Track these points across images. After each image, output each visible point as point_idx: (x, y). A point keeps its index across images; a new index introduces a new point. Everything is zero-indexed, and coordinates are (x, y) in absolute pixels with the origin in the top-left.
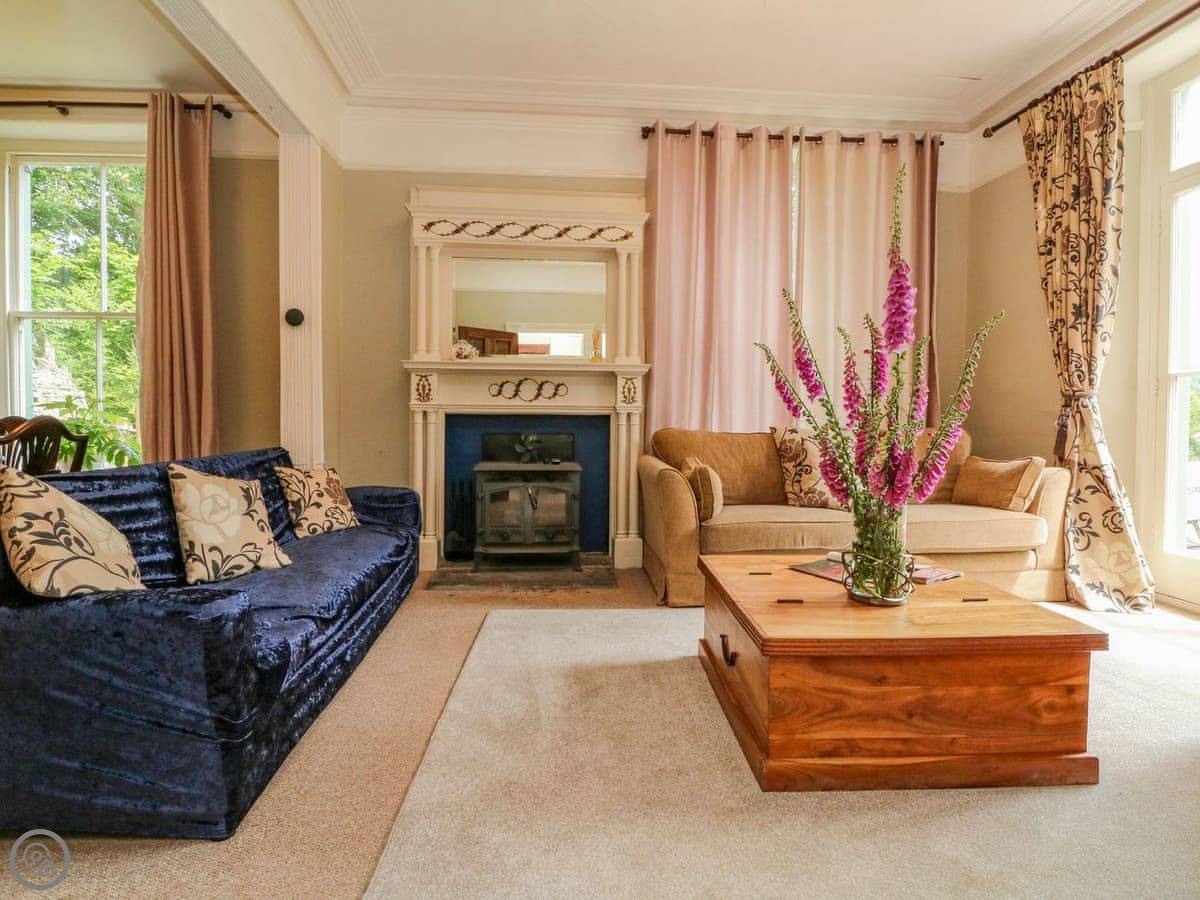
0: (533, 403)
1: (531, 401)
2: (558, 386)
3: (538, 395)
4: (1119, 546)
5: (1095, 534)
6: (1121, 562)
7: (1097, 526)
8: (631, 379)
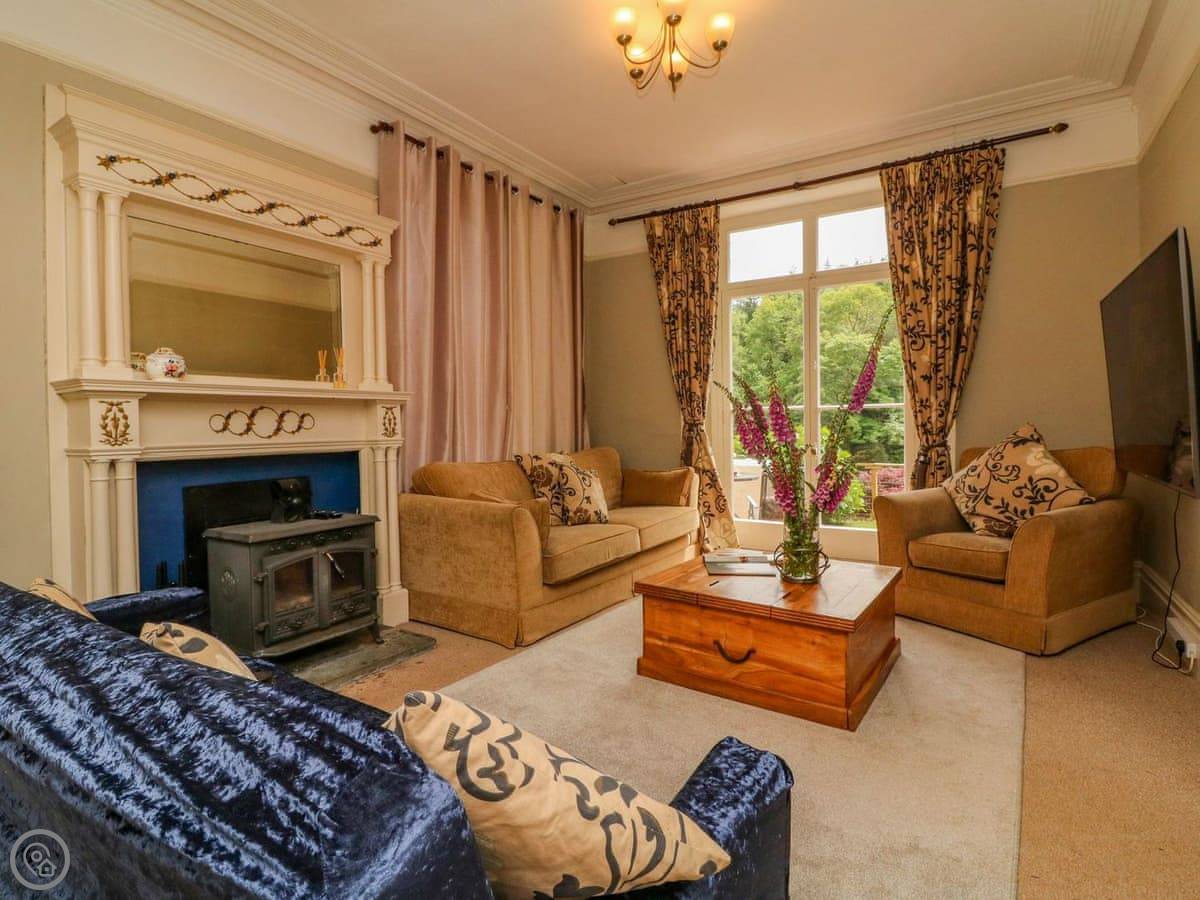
0: (274, 440)
1: (270, 437)
2: (303, 417)
3: (278, 429)
4: (724, 520)
5: (712, 515)
6: (725, 531)
7: (713, 510)
8: (391, 409)
